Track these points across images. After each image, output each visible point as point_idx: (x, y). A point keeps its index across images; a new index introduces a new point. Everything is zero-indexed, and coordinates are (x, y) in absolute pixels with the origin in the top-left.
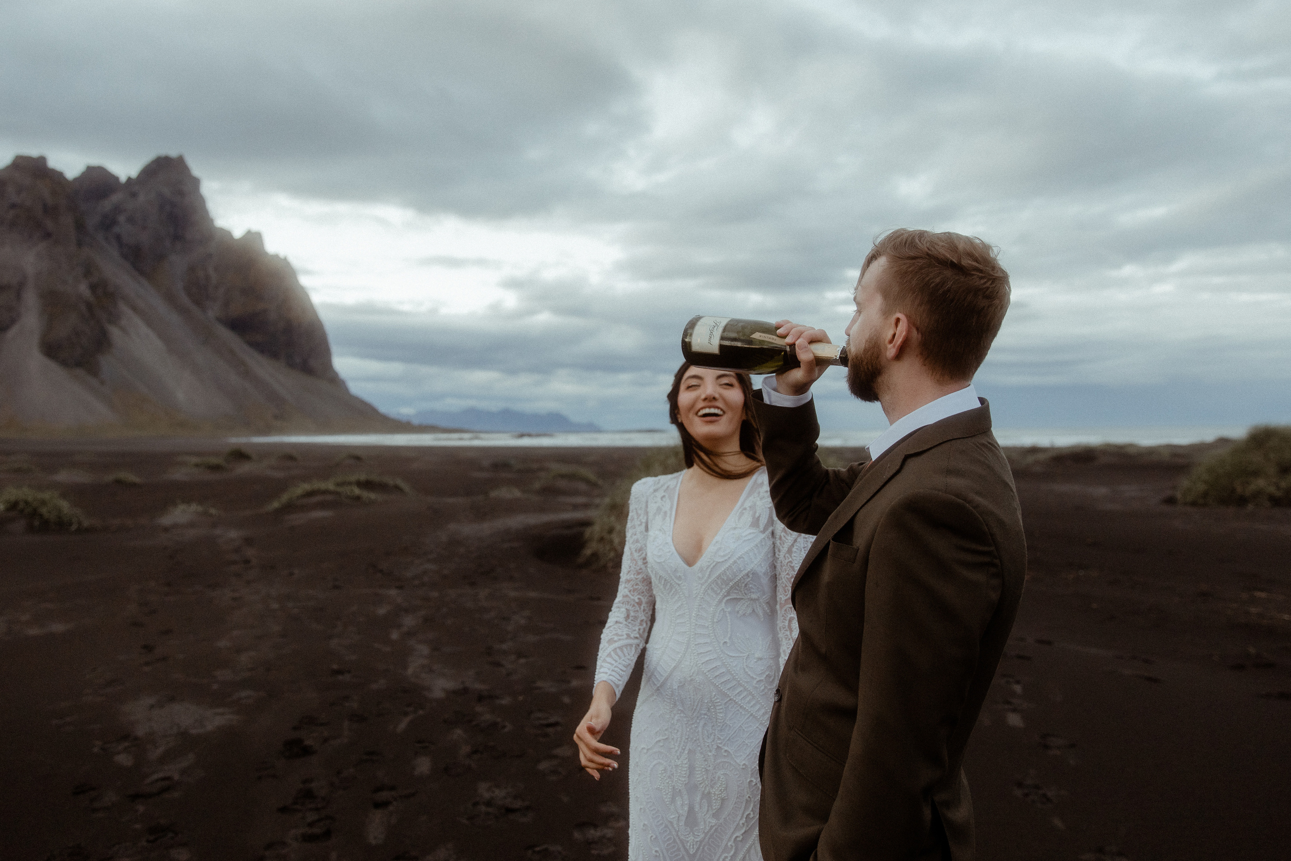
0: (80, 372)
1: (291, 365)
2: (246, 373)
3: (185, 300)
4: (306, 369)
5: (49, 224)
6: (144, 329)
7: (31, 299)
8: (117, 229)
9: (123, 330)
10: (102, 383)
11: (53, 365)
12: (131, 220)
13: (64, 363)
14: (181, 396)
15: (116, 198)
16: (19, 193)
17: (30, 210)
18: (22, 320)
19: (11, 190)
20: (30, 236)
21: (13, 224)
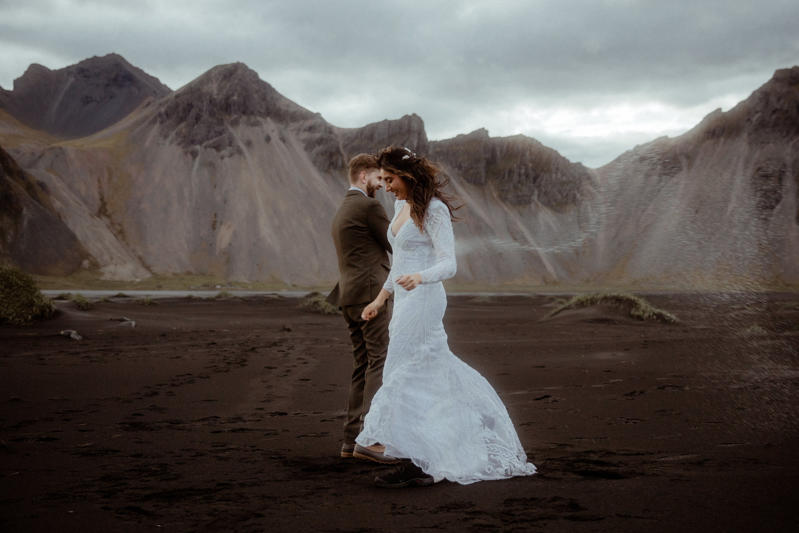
7: (789, 182)
16: (779, 100)
17: (787, 111)
18: (783, 200)
19: (773, 99)
20: (788, 132)
21: (775, 125)
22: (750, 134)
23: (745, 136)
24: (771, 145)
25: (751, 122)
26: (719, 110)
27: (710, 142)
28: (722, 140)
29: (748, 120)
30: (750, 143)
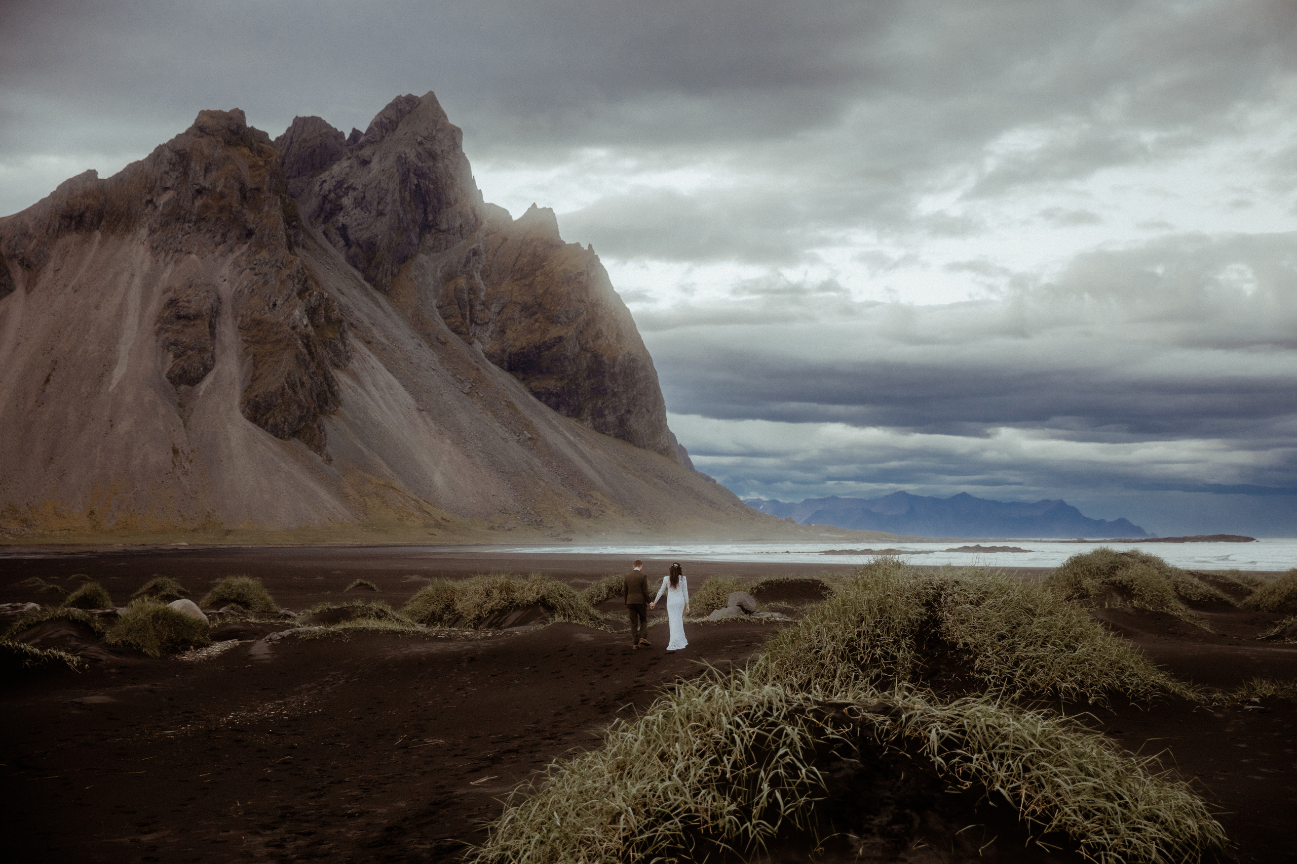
0: (295, 442)
1: (601, 429)
2: (533, 442)
3: (442, 326)
4: (624, 434)
5: (250, 216)
6: (385, 376)
7: (228, 332)
8: (341, 219)
9: (355, 377)
10: (330, 460)
11: (261, 434)
12: (359, 203)
13: (276, 432)
14: (438, 480)
15: (338, 169)
16: (207, 170)
17: (222, 196)
18: (218, 367)
19: (196, 167)
20: (224, 235)
21: (201, 219)
22: (152, 231)
23: (144, 232)
24: (193, 256)
25: (156, 207)
26: (92, 174)
27: (73, 238)
28: (98, 235)
29: (150, 201)
30: (154, 249)
